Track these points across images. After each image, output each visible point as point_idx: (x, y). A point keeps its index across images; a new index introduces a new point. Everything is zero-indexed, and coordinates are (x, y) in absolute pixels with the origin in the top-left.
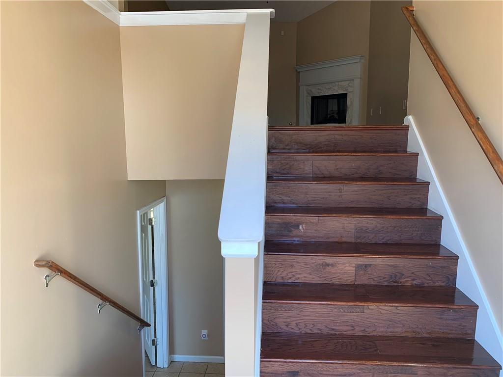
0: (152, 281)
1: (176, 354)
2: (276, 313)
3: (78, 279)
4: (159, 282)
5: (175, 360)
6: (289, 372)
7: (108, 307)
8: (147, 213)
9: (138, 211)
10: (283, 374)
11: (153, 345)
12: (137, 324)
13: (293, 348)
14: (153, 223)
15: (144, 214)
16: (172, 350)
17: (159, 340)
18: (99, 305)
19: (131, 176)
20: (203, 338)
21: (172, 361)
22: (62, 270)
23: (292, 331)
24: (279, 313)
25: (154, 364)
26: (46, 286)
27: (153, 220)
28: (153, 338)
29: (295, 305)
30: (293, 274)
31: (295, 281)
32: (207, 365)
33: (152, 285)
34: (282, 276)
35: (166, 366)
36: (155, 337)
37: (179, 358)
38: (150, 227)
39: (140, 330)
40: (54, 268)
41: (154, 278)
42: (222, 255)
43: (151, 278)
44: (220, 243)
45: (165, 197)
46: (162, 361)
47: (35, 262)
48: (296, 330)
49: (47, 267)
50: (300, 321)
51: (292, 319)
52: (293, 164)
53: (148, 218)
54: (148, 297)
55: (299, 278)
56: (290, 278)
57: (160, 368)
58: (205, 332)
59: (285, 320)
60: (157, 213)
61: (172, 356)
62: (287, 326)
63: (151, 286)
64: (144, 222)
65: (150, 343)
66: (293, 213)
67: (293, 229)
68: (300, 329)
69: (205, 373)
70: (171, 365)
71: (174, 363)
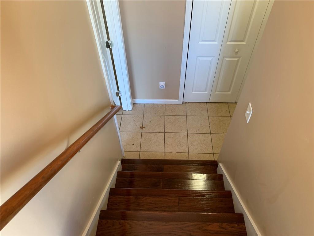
0: (107, 43)
5: (136, 103)
11: (117, 96)
16: (133, 96)
17: (121, 92)
21: (134, 104)
28: (117, 91)
32: (165, 105)
33: (108, 46)
35: (130, 109)
37: (138, 101)
41: (109, 39)
57: (125, 110)
61: (134, 100)
63: (107, 48)
65: (114, 95)
69: (165, 115)
70: (134, 107)
71: (136, 105)
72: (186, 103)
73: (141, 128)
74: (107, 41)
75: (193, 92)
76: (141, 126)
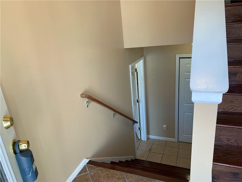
0: (138, 100)
1: (150, 135)
2: (221, 133)
3: (102, 103)
4: (141, 101)
5: (149, 138)
6: (232, 173)
7: (118, 115)
8: (134, 66)
9: (130, 65)
10: (227, 173)
11: (139, 130)
12: (132, 122)
13: (234, 157)
14: (138, 71)
15: (133, 67)
16: (148, 133)
17: (142, 128)
18: (113, 114)
19: (126, 46)
20: (164, 129)
21: (148, 138)
22: (94, 99)
23: (232, 144)
24: (223, 133)
25: (140, 138)
26: (87, 107)
27: (138, 69)
28: (139, 127)
29: (235, 128)
30: (232, 107)
31: (233, 112)
32: (166, 142)
33: (138, 102)
34: (223, 107)
35: (145, 140)
36: (140, 126)
37: (151, 137)
38: (136, 73)
39: (133, 125)
40: (90, 98)
42: (192, 101)
43: (137, 98)
44: (191, 92)
45: (143, 57)
46: (144, 137)
47: (80, 95)
48: (235, 144)
49: (87, 98)
50: (238, 139)
51: (232, 137)
52: (231, 31)
53: (135, 68)
54: (136, 107)
55: (236, 110)
56: (230, 109)
57: (143, 140)
58: (165, 126)
59: (227, 137)
60: (140, 65)
61: (148, 135)
62: (228, 141)
64: (133, 70)
65: (138, 129)
66: (233, 66)
67: (232, 76)
68: (237, 144)
69: (165, 146)
70: (148, 140)
71: (149, 139)
72: (180, 142)
73: (150, 150)
74: (138, 99)
75: (184, 135)
76: (150, 149)
